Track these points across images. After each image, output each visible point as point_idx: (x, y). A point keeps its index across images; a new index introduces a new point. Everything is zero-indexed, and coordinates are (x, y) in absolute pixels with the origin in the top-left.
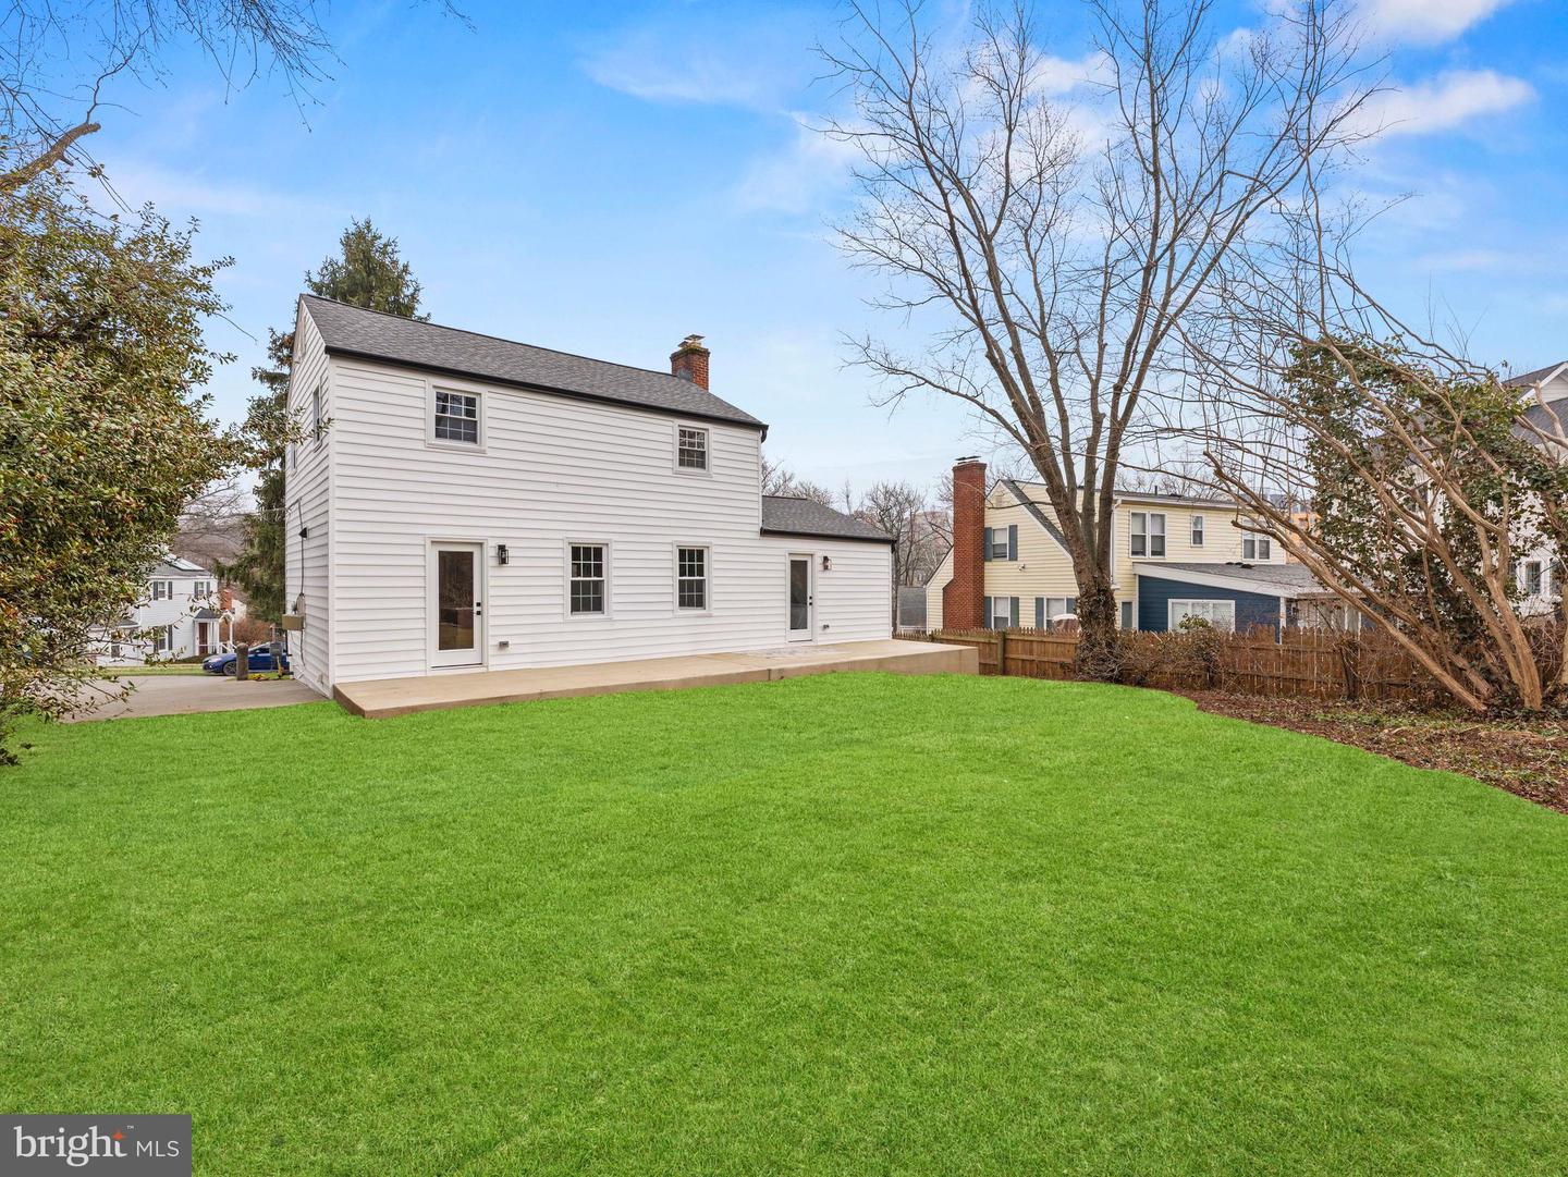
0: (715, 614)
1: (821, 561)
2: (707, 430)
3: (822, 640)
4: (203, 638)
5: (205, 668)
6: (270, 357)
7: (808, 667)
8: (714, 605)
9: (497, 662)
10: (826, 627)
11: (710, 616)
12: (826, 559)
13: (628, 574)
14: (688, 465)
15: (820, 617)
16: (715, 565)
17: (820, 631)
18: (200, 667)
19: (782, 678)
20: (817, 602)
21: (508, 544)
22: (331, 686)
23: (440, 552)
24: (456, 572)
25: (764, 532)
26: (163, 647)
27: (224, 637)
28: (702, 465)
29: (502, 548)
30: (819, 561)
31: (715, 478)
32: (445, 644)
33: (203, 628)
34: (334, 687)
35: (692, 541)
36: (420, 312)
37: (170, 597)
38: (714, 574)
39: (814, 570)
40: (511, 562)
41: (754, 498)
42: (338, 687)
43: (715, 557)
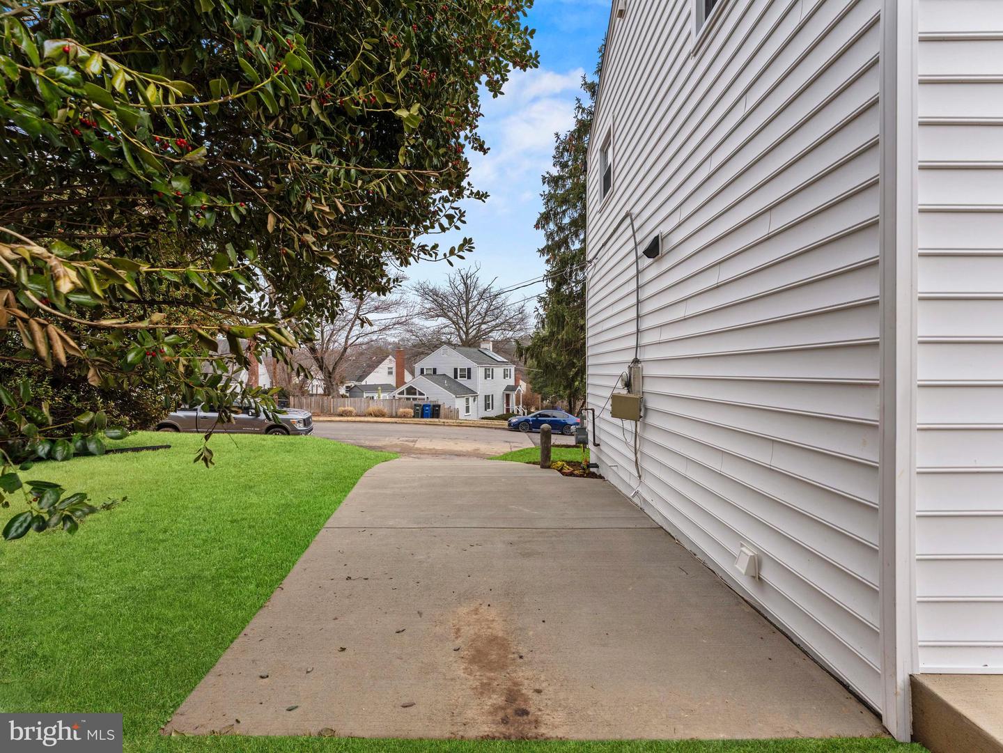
4: (508, 404)
5: (509, 425)
6: (554, 165)
18: (506, 423)
22: (902, 678)
26: (489, 408)
27: (518, 403)
33: (508, 396)
34: (915, 686)
37: (492, 378)
42: (922, 680)
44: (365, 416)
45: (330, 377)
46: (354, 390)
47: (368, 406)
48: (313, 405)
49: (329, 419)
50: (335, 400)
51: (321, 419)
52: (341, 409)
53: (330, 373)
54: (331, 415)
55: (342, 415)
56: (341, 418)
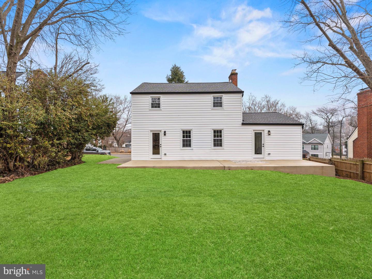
0: (225, 149)
1: (267, 132)
2: (222, 96)
3: (267, 158)
7: (240, 167)
8: (225, 146)
9: (164, 158)
10: (269, 154)
11: (224, 149)
12: (269, 131)
13: (203, 137)
14: (217, 107)
15: (267, 151)
16: (225, 134)
17: (267, 155)
19: (230, 169)
20: (265, 146)
21: (166, 131)
23: (153, 133)
24: (156, 137)
25: (243, 124)
28: (221, 106)
29: (165, 132)
30: (266, 132)
31: (225, 109)
32: (154, 153)
35: (218, 128)
36: (186, 80)
38: (225, 137)
39: (265, 135)
40: (166, 135)
41: (240, 114)
43: (225, 132)
44: (127, 153)
45: (118, 142)
46: (127, 145)
47: (128, 150)
48: (113, 150)
49: (117, 153)
50: (119, 148)
51: (115, 153)
52: (120, 151)
53: (118, 141)
54: (118, 152)
55: (121, 153)
56: (120, 153)
